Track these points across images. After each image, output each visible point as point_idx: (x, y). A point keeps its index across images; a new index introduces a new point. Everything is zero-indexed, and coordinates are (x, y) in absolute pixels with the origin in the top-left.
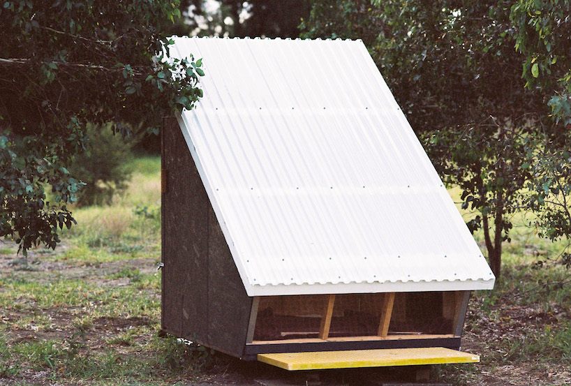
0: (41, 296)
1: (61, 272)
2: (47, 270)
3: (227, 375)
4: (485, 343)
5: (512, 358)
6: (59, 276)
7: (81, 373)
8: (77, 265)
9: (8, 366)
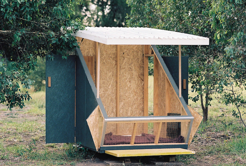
0: (18, 128)
1: (27, 118)
2: (21, 117)
3: (93, 159)
4: (199, 147)
5: (210, 153)
6: (26, 120)
7: (34, 158)
8: (34, 115)
9: (4, 155)
